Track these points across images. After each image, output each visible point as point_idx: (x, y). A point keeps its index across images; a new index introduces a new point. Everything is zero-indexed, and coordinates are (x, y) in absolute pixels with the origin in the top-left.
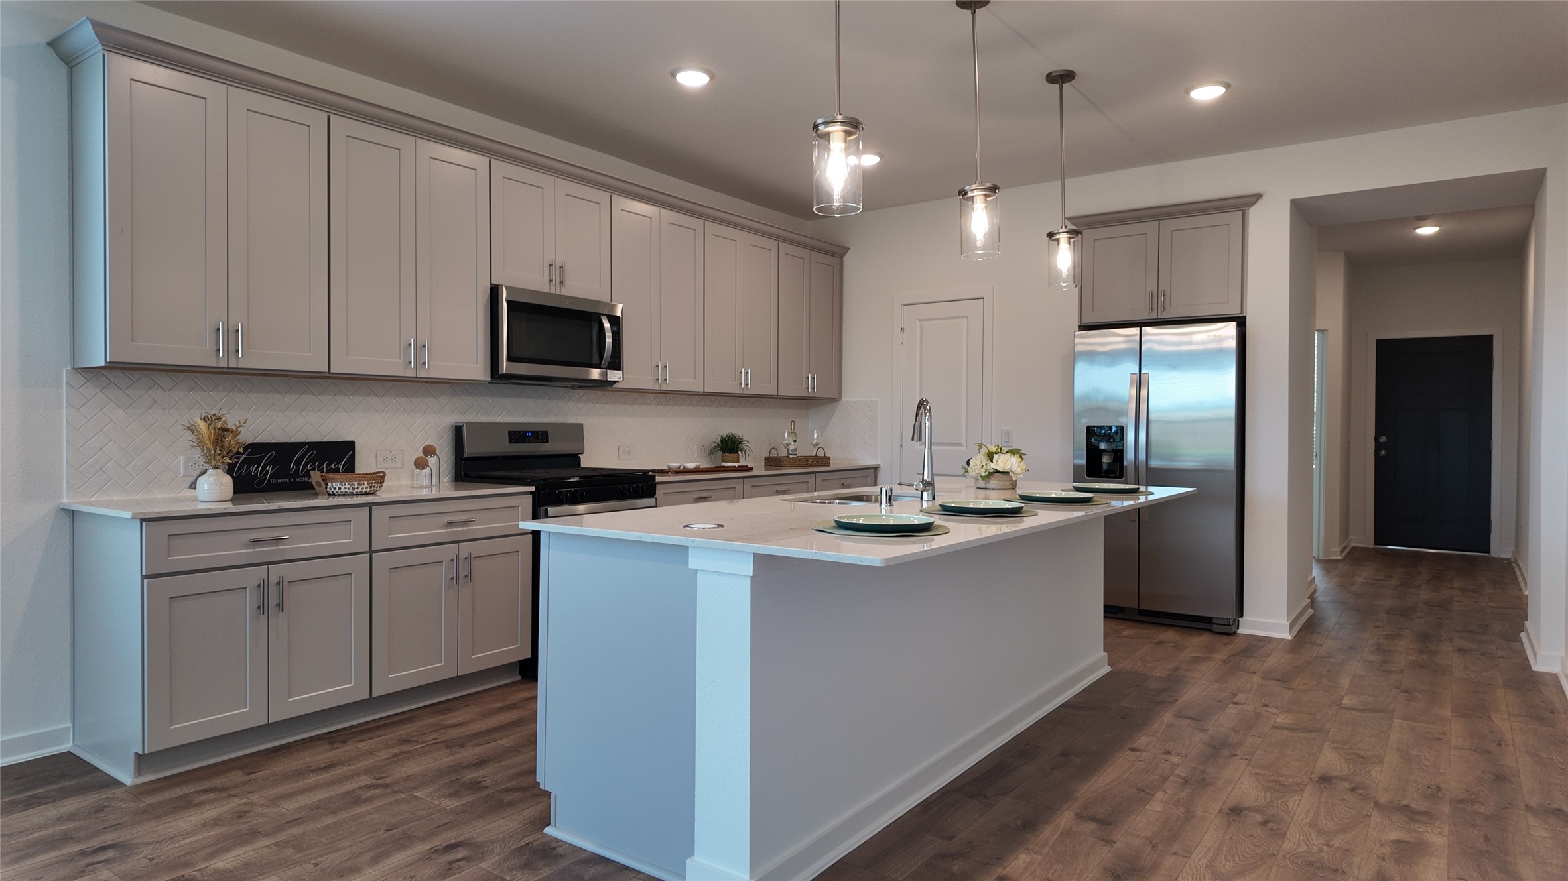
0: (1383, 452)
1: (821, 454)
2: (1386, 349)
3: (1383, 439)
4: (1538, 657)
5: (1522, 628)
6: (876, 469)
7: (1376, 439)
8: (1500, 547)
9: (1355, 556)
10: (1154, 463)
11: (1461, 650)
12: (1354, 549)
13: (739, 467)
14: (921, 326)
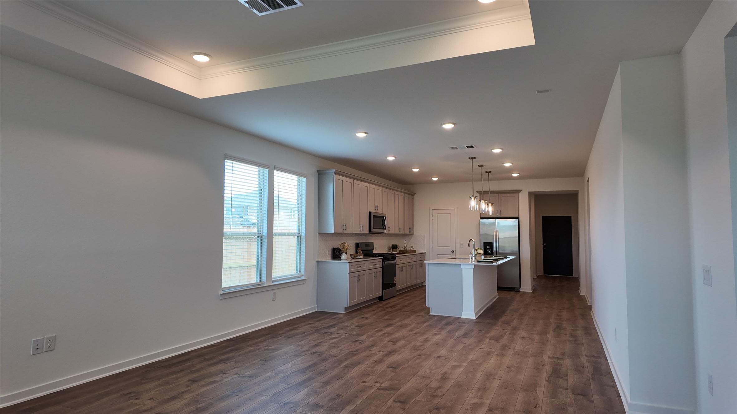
0: (545, 248)
1: (412, 249)
2: (544, 218)
3: (545, 244)
4: (581, 292)
5: (579, 289)
6: (425, 253)
7: (543, 244)
8: (575, 275)
9: (539, 277)
10: (500, 251)
11: (566, 293)
12: (538, 276)
13: (390, 253)
14: (438, 216)
